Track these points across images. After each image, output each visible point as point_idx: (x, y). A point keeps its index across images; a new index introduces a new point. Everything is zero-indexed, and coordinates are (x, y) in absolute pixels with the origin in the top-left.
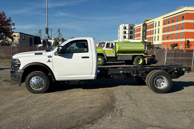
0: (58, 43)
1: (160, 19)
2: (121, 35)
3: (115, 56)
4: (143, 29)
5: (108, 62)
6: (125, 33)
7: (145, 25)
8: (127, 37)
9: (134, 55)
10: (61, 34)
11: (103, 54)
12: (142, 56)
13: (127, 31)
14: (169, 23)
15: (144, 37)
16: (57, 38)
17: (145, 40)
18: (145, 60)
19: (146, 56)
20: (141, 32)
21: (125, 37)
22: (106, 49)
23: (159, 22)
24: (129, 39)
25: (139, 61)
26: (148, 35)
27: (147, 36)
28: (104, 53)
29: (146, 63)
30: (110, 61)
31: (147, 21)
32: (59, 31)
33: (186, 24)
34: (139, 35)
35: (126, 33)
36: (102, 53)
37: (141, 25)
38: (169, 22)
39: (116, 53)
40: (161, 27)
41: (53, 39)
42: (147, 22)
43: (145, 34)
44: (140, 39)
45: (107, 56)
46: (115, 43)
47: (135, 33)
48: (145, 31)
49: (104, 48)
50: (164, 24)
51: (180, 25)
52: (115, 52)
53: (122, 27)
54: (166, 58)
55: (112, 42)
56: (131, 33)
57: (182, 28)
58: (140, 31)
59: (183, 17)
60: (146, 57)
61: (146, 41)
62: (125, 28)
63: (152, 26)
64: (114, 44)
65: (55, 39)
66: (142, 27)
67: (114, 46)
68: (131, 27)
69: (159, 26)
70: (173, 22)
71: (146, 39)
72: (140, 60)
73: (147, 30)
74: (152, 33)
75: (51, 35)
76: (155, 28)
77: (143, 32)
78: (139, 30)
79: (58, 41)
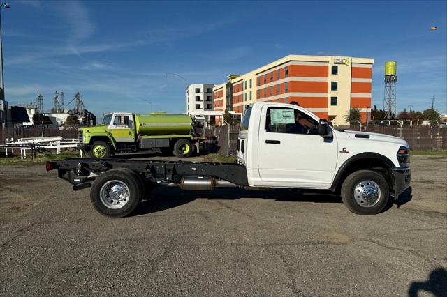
0: (76, 118)
1: (251, 76)
2: (192, 103)
3: (133, 141)
4: (227, 93)
5: (119, 152)
6: (198, 99)
7: (229, 85)
8: (202, 106)
9: (173, 138)
10: (81, 101)
11: (106, 137)
12: (189, 139)
13: (202, 97)
14: (265, 82)
15: (229, 107)
16: (74, 109)
17: (230, 112)
18: (195, 147)
19: (196, 138)
20: (224, 98)
21: (198, 107)
22: (114, 127)
23: (251, 80)
24: (205, 109)
25: (184, 149)
26: (235, 103)
27: (234, 105)
28: (109, 136)
29: (198, 152)
30: (124, 152)
31: (232, 79)
32: (78, 96)
33: (292, 83)
34: (221, 103)
35: (201, 99)
36: (106, 135)
37: (224, 85)
38: (265, 80)
39: (136, 135)
40: (255, 89)
41: (66, 111)
42: (233, 81)
43: (230, 101)
44: (222, 110)
45: (117, 140)
46: (134, 116)
47: (215, 100)
48: (229, 96)
49: (111, 126)
50: (259, 84)
51: (282, 85)
52: (133, 133)
53: (192, 88)
54: (229, 142)
55: (126, 114)
56: (208, 99)
57: (286, 91)
58: (222, 96)
59: (287, 72)
60: (196, 141)
61: (233, 112)
62: (198, 91)
63: (240, 88)
64: (131, 118)
65: (70, 112)
66: (224, 89)
67: (132, 121)
68: (208, 89)
69: (251, 87)
70: (272, 80)
71: (232, 110)
72: (185, 147)
73: (234, 95)
74: (240, 99)
75: (63, 104)
76: (245, 91)
77: (227, 97)
78: (221, 94)
79: (75, 115)
